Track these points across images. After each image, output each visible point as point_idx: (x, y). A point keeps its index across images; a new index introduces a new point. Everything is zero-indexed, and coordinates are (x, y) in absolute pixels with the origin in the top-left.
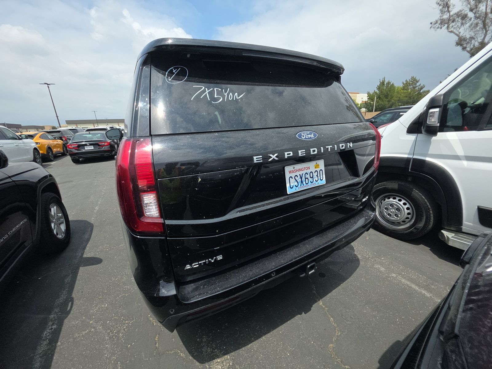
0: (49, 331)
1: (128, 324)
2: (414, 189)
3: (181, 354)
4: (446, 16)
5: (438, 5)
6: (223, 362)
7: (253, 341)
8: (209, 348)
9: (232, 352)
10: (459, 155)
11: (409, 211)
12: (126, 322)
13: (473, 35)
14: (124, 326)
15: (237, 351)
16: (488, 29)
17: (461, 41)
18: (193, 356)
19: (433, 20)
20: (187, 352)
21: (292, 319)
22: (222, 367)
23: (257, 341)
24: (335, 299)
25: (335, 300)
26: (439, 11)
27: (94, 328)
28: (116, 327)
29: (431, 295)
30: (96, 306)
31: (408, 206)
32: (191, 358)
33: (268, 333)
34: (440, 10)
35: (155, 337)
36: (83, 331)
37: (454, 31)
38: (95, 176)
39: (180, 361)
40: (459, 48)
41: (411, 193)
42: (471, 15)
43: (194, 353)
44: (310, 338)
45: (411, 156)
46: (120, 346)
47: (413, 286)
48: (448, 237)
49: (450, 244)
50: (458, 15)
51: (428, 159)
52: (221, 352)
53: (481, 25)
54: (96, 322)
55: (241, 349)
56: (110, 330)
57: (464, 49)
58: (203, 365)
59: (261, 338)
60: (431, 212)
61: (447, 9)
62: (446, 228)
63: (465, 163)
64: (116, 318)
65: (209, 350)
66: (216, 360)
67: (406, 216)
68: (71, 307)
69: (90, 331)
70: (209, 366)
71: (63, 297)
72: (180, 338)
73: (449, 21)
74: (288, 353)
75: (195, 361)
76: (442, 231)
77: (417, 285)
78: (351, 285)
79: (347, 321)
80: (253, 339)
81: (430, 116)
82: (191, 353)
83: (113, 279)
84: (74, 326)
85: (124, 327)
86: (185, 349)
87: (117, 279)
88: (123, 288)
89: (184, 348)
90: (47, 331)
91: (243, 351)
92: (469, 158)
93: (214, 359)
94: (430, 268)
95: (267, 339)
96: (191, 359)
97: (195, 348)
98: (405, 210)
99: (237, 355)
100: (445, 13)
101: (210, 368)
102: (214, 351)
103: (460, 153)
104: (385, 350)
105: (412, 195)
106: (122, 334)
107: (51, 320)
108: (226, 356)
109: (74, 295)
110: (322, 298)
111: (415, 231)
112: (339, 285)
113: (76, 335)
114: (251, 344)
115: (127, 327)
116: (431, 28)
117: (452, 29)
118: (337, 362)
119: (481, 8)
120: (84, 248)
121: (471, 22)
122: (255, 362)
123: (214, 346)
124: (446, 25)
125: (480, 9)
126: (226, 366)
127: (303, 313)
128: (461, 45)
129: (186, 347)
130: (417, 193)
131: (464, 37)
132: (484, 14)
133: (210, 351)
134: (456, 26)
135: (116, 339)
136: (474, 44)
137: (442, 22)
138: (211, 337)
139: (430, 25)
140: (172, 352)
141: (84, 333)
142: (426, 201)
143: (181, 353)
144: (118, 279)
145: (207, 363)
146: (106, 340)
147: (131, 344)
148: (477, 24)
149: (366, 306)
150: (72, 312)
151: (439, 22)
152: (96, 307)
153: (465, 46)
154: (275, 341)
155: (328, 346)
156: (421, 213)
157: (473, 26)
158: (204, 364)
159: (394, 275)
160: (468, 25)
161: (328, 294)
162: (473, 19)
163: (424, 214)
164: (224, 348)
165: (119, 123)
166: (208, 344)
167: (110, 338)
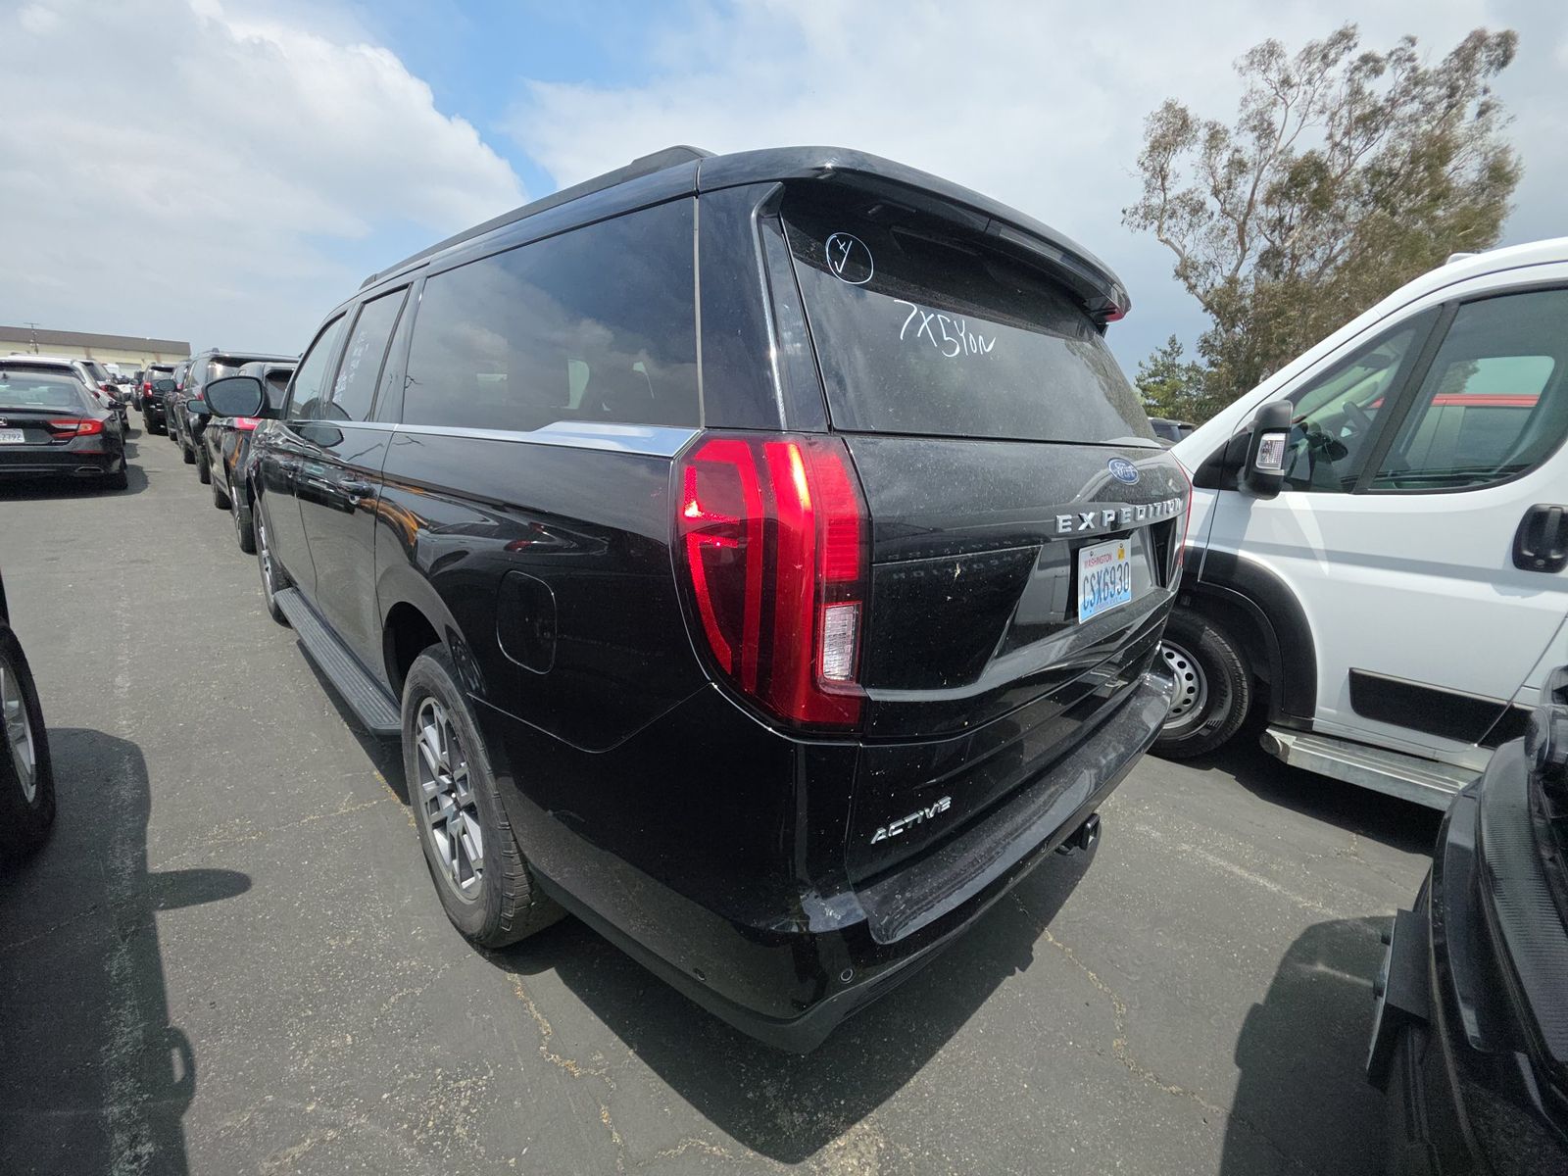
0: (133, 1167)
1: (472, 1089)
2: (1207, 628)
3: (714, 1149)
4: (1156, 200)
5: (1142, 170)
6: (856, 1146)
7: (918, 1069)
8: (795, 1114)
9: (871, 1110)
10: (1313, 546)
11: (1190, 684)
12: (463, 1083)
13: (1213, 256)
14: (459, 1101)
15: (884, 1105)
16: (1247, 246)
17: (1186, 267)
18: (754, 1147)
19: (1129, 206)
20: (729, 1139)
21: (997, 991)
22: (859, 1159)
23: (927, 1065)
24: (1079, 922)
25: (1080, 925)
26: (1143, 183)
27: (333, 1126)
28: (431, 1109)
29: (1279, 887)
30: (305, 1047)
31: (1188, 669)
32: (751, 1154)
33: (949, 1037)
34: (1146, 182)
35: (598, 1115)
36: (292, 1145)
37: (1172, 241)
38: (51, 555)
39: (721, 1171)
40: (1181, 284)
41: (1200, 638)
42: (1213, 204)
43: (756, 1138)
44: (1060, 1034)
45: (1203, 545)
46: (476, 1170)
47: (1236, 869)
48: (1285, 745)
49: (1292, 761)
50: (1183, 199)
51: (1243, 554)
52: (837, 1117)
53: (1233, 234)
54: (332, 1106)
55: (893, 1098)
56: (410, 1121)
57: (1192, 288)
58: (799, 1168)
59: (936, 1056)
60: (1245, 684)
61: (1159, 183)
62: (1276, 722)
63: (1325, 567)
64: (412, 1075)
65: (798, 1118)
66: (832, 1146)
67: (1184, 695)
68: (190, 1067)
69: (323, 1141)
70: (819, 1165)
71: (127, 1034)
72: (687, 1099)
73: (1162, 214)
74: (1024, 1083)
75: (767, 1159)
76: (1268, 730)
77: (1242, 866)
78: (1101, 881)
79: (1129, 974)
80: (913, 1062)
81: (1263, 451)
82: (742, 1137)
83: (332, 943)
84: (238, 1135)
85: (463, 1104)
86: (719, 1131)
87: (349, 942)
88: (391, 969)
89: (715, 1131)
90: (121, 1166)
91: (898, 1101)
92: (1334, 557)
93: (826, 1141)
94: (1251, 823)
95: (952, 1056)
96: (754, 1156)
97: (750, 1123)
98: (1184, 679)
99: (888, 1114)
100: (1156, 192)
101: (825, 1170)
102: (815, 1118)
103: (1316, 542)
104: (1238, 1030)
105: (1202, 643)
106: (464, 1126)
107: (119, 1125)
108: (858, 1126)
109: (177, 1019)
110: (1046, 924)
111: (1205, 733)
112: (1075, 885)
113: (266, 1165)
114: (915, 1078)
115: (471, 1100)
116: (1123, 223)
117: (1167, 236)
118: (1147, 1081)
119: (1238, 189)
120: (139, 839)
121: (1210, 223)
122: (948, 1124)
123: (809, 1103)
124: (1156, 223)
125: (1238, 192)
126: (870, 1153)
127: (1017, 969)
128: (1186, 278)
129: (718, 1123)
130: (1213, 639)
131: (1193, 259)
132: (1245, 204)
133: (803, 1122)
134: (1177, 229)
135: (447, 1149)
136: (1214, 280)
137: (1149, 214)
138: (788, 1080)
139: (1123, 216)
140: (681, 1150)
141: (296, 1151)
142: (1234, 656)
143: (712, 1145)
144: (354, 942)
145: (809, 1158)
146: (405, 1159)
147: (518, 1155)
148: (1224, 231)
149: (1156, 930)
150: (201, 1085)
151: (1141, 212)
152: (305, 1052)
153: (1193, 281)
154: (975, 1059)
155: (1111, 1047)
156: (1223, 687)
157: (1214, 235)
158: (802, 1164)
159: (1185, 847)
160: (1204, 229)
161: (1057, 911)
162: (1216, 217)
163: (1230, 691)
164: (842, 1102)
165: (91, 350)
166: (786, 1101)
167: (422, 1149)
